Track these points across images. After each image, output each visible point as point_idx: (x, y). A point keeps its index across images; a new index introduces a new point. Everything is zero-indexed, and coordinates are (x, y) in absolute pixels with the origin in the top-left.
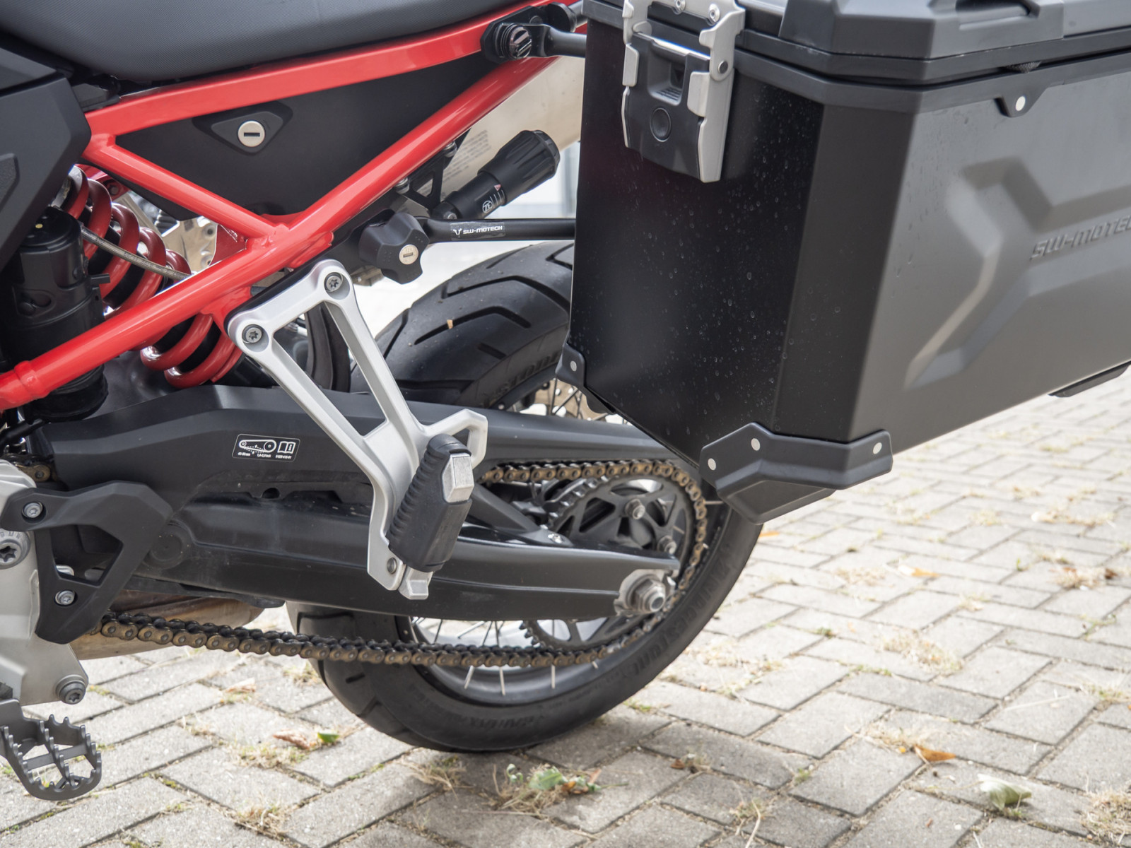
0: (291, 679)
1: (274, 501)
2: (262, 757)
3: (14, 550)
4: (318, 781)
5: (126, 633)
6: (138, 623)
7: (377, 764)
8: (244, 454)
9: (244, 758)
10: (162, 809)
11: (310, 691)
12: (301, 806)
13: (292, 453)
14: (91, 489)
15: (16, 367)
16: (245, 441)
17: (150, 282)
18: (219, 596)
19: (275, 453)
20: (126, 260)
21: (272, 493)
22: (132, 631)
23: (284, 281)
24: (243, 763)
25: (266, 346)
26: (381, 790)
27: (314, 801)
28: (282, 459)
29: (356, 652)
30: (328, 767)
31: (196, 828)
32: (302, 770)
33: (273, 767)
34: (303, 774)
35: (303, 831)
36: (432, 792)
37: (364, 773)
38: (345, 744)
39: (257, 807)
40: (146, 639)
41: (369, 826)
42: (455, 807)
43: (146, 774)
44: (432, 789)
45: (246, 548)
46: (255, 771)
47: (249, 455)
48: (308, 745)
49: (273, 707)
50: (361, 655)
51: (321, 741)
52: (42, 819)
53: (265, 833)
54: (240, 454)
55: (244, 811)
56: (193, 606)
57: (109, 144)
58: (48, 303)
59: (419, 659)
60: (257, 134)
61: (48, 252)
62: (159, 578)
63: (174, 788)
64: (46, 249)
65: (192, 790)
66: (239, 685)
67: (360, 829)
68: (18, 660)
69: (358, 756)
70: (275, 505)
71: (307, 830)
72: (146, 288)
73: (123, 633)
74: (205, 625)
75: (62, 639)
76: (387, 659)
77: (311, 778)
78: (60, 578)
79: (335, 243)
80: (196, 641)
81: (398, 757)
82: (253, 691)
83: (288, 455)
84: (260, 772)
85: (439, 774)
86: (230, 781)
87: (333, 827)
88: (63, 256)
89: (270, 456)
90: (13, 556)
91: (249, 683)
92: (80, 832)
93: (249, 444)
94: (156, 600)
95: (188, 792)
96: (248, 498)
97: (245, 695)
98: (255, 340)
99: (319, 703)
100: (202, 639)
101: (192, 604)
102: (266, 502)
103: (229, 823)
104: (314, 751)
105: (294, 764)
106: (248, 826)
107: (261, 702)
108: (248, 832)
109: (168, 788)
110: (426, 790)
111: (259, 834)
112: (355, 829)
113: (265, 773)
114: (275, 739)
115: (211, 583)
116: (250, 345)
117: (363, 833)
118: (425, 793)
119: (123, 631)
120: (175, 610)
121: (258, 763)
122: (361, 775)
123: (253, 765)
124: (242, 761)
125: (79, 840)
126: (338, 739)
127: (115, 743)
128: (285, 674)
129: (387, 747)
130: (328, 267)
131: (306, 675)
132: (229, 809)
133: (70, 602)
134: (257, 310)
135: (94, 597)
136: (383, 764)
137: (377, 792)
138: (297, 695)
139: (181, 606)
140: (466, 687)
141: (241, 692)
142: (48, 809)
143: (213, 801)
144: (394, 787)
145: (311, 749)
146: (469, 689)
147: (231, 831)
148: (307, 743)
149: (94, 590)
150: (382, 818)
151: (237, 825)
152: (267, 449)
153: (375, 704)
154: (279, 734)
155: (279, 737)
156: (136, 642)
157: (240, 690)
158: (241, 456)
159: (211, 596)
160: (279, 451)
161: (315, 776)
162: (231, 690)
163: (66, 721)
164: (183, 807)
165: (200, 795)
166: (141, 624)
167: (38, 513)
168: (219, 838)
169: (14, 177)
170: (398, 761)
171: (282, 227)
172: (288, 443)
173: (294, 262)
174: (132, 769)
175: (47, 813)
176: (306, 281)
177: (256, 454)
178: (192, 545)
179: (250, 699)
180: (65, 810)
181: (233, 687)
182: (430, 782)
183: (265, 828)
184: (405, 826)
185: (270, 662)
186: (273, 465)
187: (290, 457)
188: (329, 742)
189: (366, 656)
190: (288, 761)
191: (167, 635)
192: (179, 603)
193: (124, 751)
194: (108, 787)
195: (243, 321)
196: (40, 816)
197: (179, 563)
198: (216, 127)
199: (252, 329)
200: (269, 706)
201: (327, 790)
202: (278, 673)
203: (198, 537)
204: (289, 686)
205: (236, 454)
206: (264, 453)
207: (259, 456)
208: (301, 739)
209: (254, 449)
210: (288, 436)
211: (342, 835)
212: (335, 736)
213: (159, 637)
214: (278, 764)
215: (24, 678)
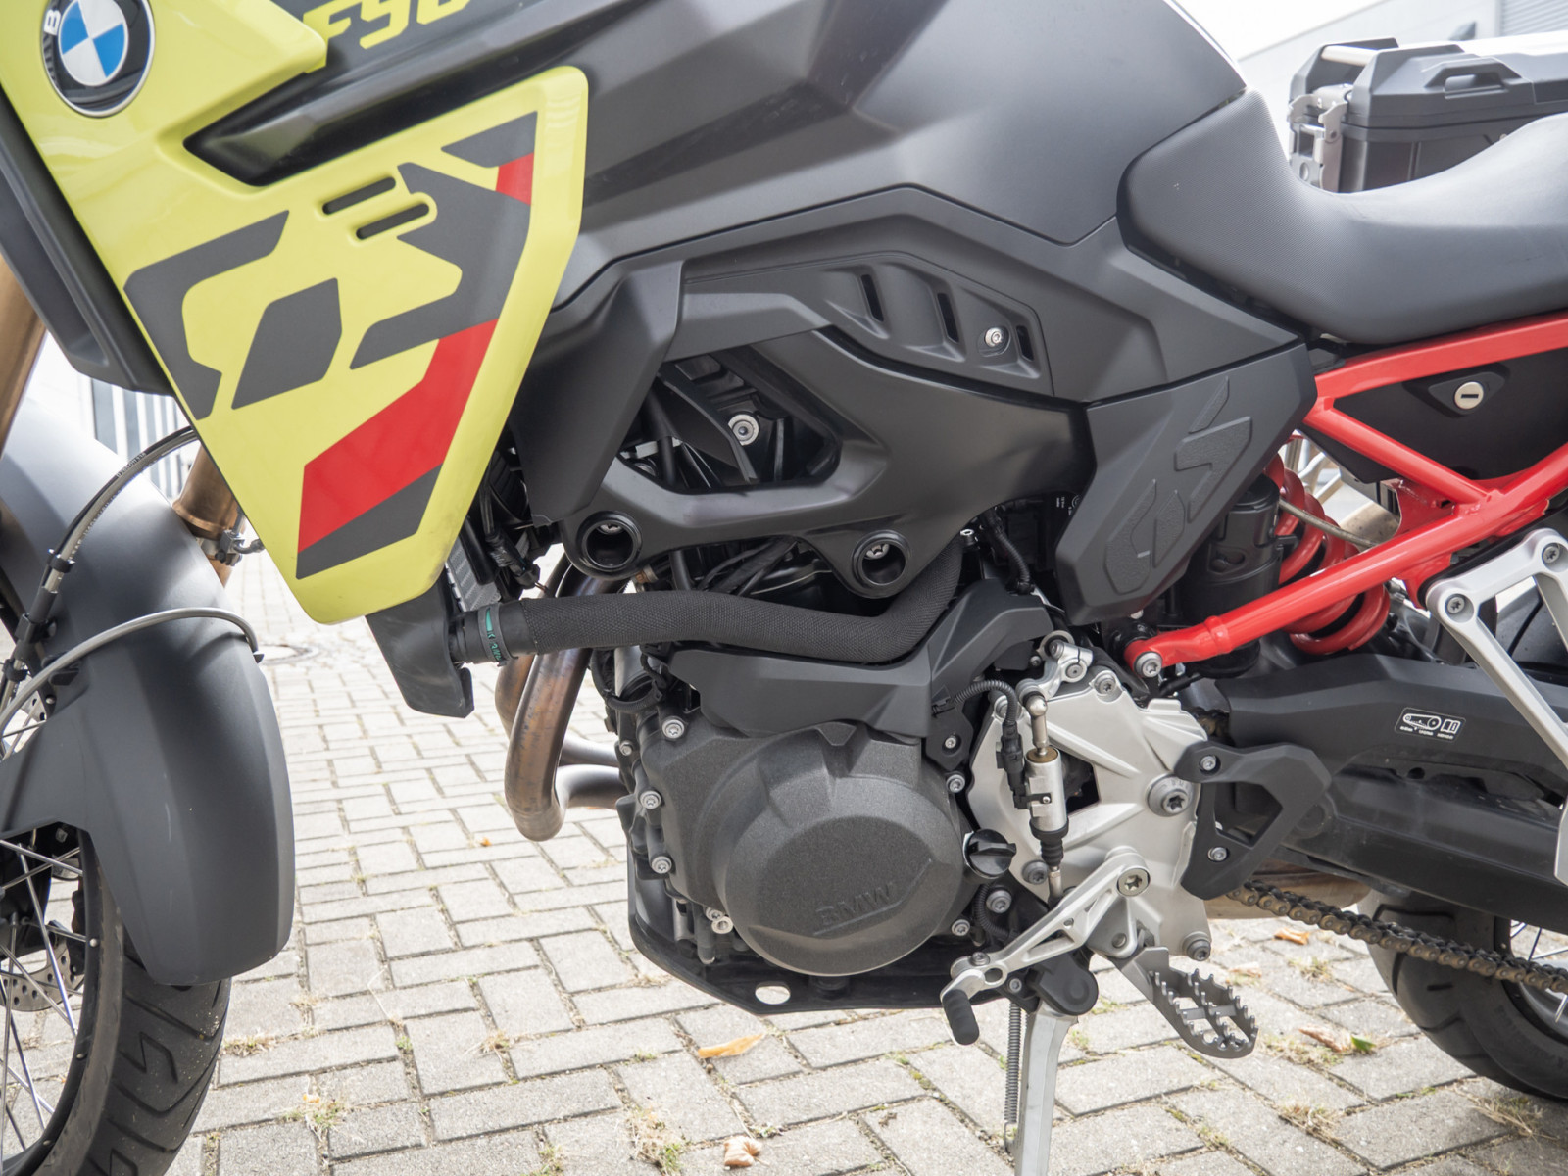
0: (1298, 972)
1: (1420, 782)
2: (1291, 1050)
3: (1183, 799)
4: (1361, 1091)
5: (1249, 899)
6: (1258, 889)
7: (1426, 1086)
8: (1406, 729)
9: (1270, 1046)
10: (1196, 1083)
11: (1322, 988)
12: (1349, 1114)
13: (1455, 733)
14: (1264, 749)
15: (1207, 621)
16: (1410, 715)
17: (1310, 546)
18: (1342, 875)
19: (1438, 731)
20: (1297, 516)
21: (1417, 773)
22: (1254, 897)
23: (1482, 555)
24: (1271, 1053)
25: (1470, 618)
26: (1441, 1116)
27: (1363, 1111)
28: (1444, 739)
29: (1467, 959)
30: (1372, 1077)
31: (1237, 1111)
32: (1339, 1075)
33: (1305, 1064)
34: (1341, 1079)
35: (1358, 1142)
36: (1505, 1134)
37: (1413, 1094)
38: (1381, 1056)
39: (1302, 1105)
40: (1265, 907)
41: (1436, 1155)
42: (1541, 1158)
43: (1167, 1042)
44: (1504, 1130)
45: (1386, 829)
46: (1284, 1063)
47: (1411, 730)
48: (1340, 1048)
49: (1285, 998)
50: (1471, 964)
51: (1353, 1046)
52: (1076, 1065)
53: (1315, 1135)
54: (1402, 728)
55: (1288, 1104)
56: (1301, 881)
57: (1326, 408)
58: (1242, 560)
59: (1533, 980)
60: (1476, 396)
61: (1254, 511)
62: (1291, 846)
63: (1201, 1063)
64: (1253, 509)
65: (1220, 1070)
66: (1245, 967)
67: (1427, 1156)
68: (1159, 909)
69: (1401, 1072)
70: (1420, 786)
71: (1363, 1143)
72: (1305, 552)
73: (1246, 897)
74: (1316, 902)
75: (1206, 894)
76: (1498, 974)
77: (1351, 1085)
78: (1218, 834)
79: (1550, 511)
80: (1311, 918)
81: (1450, 1083)
82: (1260, 976)
83: (1450, 734)
84: (1290, 1066)
85: (1510, 1113)
86: (1260, 1069)
87: (1394, 1146)
88: (1262, 516)
89: (1431, 734)
90: (1180, 805)
91: (1253, 966)
92: (1116, 1087)
93: (1414, 719)
94: (1269, 869)
95: (1217, 1071)
96: (1391, 776)
97: (1251, 979)
98: (1457, 610)
99: (1336, 1004)
100: (1316, 916)
101: (1300, 878)
102: (1411, 783)
103: (1272, 1114)
104: (1346, 1055)
105: (1327, 1065)
106: (1295, 1122)
107: (1270, 990)
108: (1296, 1129)
109: (1194, 1061)
110: (1497, 1131)
111: (1309, 1134)
112: (1420, 1155)
113: (1295, 1068)
114: (1299, 1033)
115: (1342, 861)
116: (1449, 614)
117: (1432, 1162)
118: (1497, 1133)
119: (1246, 896)
120: (1284, 882)
121: (1287, 1055)
122: (1411, 1094)
123: (1282, 1057)
124: (1269, 1050)
125: (1118, 1095)
126: (1373, 1049)
127: (1128, 1003)
128: (1290, 964)
129: (1432, 1068)
130: (1545, 537)
131: (1314, 969)
132: (1266, 1098)
133: (1222, 858)
134: (1463, 579)
135: (1246, 858)
136: (1433, 1088)
137: (1435, 1118)
138: (1310, 990)
139: (1291, 878)
140: (1557, 1020)
141: (1246, 975)
142: (1079, 1057)
143: (1247, 1086)
144: (1456, 1118)
145: (1343, 1053)
146: (1559, 1023)
147: (1276, 1123)
148: (1339, 1045)
149: (1248, 850)
150: (1451, 1150)
151: (1280, 1117)
152: (1431, 726)
153: (1456, 1020)
154: (1306, 1029)
155: (1306, 1033)
156: (1256, 908)
157: (1245, 972)
158: (1403, 731)
159: (1335, 874)
160: (1442, 730)
161: (1357, 1085)
162: (1236, 971)
163: (1211, 978)
164: (1216, 1085)
165: (1231, 1076)
166: (1263, 892)
167: (1214, 766)
168: (1265, 1128)
169: (1246, 440)
170: (1451, 1088)
171: (1495, 493)
172: (1453, 722)
173: (1503, 530)
174: (1152, 1034)
175: (1078, 1060)
176: (1519, 551)
177: (1418, 730)
178: (1334, 818)
179: (1256, 983)
180: (1095, 1061)
181: (1236, 968)
182: (1501, 1121)
183: (1315, 1130)
184: (1482, 1165)
185: (1267, 948)
186: (1434, 744)
187: (1451, 737)
188: (1362, 1049)
189: (1477, 966)
190: (1321, 1061)
191: (1285, 907)
192: (1291, 875)
193: (1138, 1013)
194: (1132, 1047)
195: (1445, 590)
196: (1072, 1061)
197: (1317, 834)
198: (1433, 389)
199: (1455, 599)
200: (1280, 996)
201: (1373, 1102)
202: (1281, 962)
203: (1340, 809)
204: (1297, 978)
205: (1398, 728)
206: (1426, 730)
207: (1421, 732)
208: (1332, 1040)
209: (1418, 725)
210: (1455, 715)
211: (1408, 1158)
212: (1370, 1044)
213: (1277, 908)
214: (1310, 1061)
215: (1161, 925)
